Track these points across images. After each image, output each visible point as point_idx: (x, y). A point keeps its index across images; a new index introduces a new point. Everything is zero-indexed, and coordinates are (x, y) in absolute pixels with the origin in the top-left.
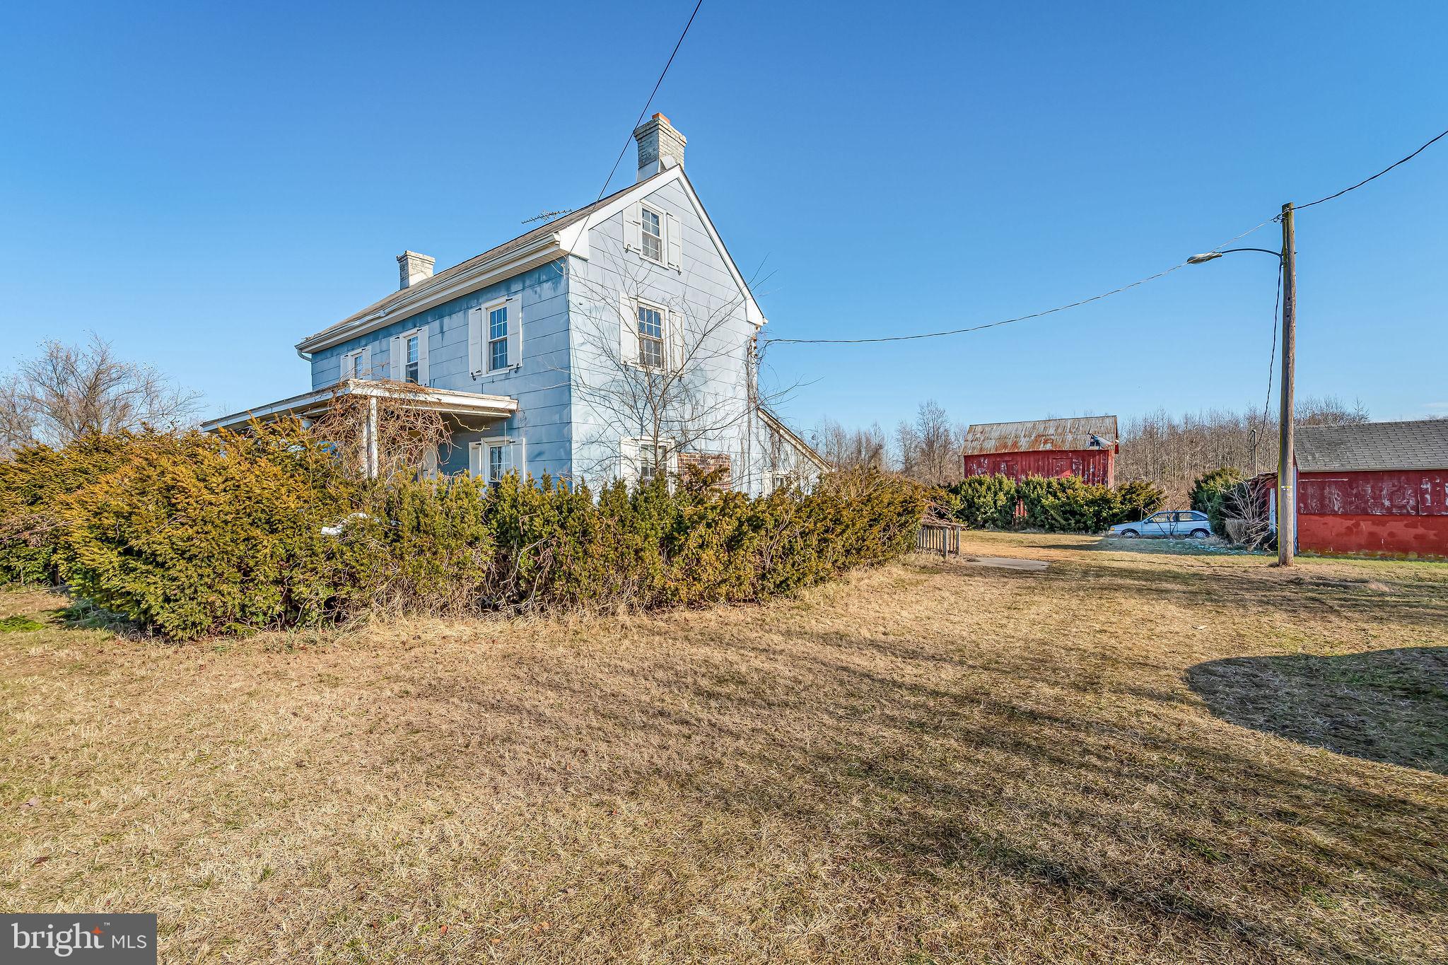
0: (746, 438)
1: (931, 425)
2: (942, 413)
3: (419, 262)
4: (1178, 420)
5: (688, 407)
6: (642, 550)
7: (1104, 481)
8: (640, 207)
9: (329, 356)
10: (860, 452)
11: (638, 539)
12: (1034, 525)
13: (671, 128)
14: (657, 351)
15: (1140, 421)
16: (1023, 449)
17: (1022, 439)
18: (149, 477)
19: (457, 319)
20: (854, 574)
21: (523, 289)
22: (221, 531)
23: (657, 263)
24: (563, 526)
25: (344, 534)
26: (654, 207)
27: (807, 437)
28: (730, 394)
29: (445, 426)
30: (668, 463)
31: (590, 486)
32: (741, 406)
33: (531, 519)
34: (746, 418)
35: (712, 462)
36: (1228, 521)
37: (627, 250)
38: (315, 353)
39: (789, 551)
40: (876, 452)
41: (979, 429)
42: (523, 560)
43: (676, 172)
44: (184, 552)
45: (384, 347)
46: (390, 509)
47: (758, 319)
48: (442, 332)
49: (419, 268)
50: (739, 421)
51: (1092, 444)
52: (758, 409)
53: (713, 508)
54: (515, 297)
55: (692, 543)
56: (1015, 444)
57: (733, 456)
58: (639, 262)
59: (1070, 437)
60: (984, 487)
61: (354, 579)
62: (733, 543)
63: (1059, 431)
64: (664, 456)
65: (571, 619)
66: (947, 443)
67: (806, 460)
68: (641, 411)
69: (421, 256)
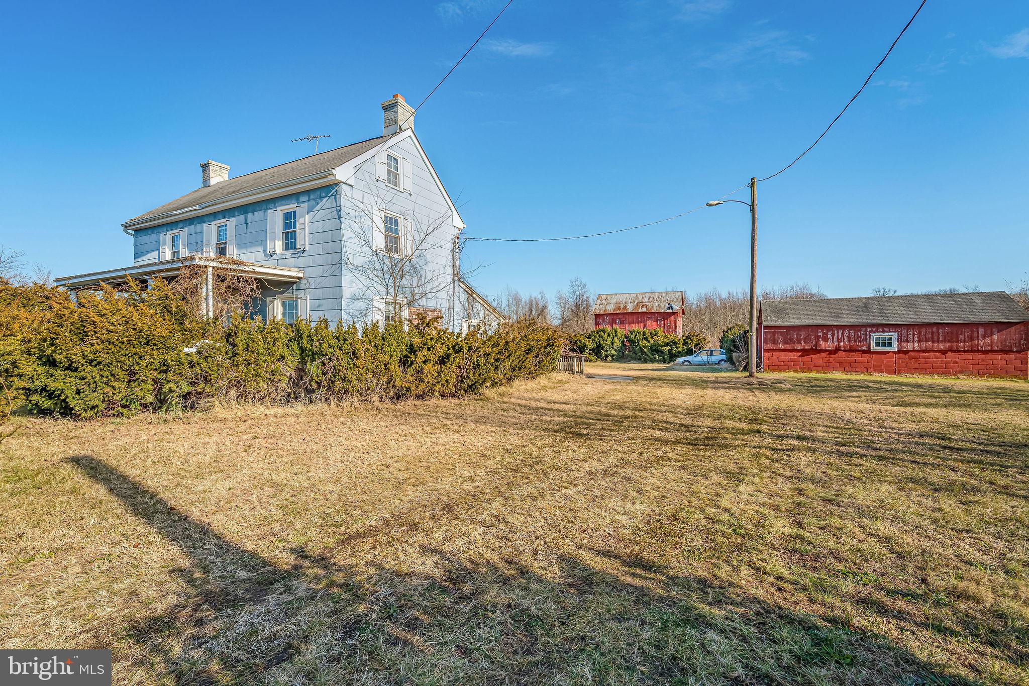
0: (451, 300)
1: (578, 293)
2: (585, 286)
3: (218, 169)
4: (724, 295)
5: (416, 279)
6: (388, 363)
7: (675, 331)
8: (386, 153)
9: (150, 233)
10: (531, 311)
11: (386, 358)
12: (635, 359)
13: (406, 104)
14: (396, 243)
15: (703, 295)
16: (629, 311)
17: (629, 304)
18: (64, 315)
19: (258, 215)
20: (516, 383)
21: (308, 201)
22: (118, 349)
23: (395, 188)
24: (340, 349)
25: (199, 352)
26: (394, 153)
27: (490, 300)
28: (442, 271)
29: (257, 287)
30: (403, 313)
31: (357, 326)
32: (449, 279)
33: (320, 344)
34: (452, 285)
35: (430, 313)
36: (734, 354)
37: (378, 180)
38: (136, 231)
39: (477, 366)
40: (542, 311)
41: (604, 297)
42: (313, 369)
43: (409, 132)
44: (92, 361)
45: (198, 231)
46: (228, 336)
47: (461, 226)
48: (246, 223)
49: (218, 173)
50: (448, 288)
51: (669, 308)
52: (460, 281)
53: (432, 339)
54: (302, 205)
55: (420, 360)
56: (625, 308)
57: (443, 310)
58: (385, 187)
59: (656, 304)
60: (606, 334)
61: (207, 380)
62: (443, 361)
63: (651, 300)
64: (400, 309)
65: (346, 404)
66: (588, 307)
67: (490, 314)
68: (387, 281)
69: (220, 164)
